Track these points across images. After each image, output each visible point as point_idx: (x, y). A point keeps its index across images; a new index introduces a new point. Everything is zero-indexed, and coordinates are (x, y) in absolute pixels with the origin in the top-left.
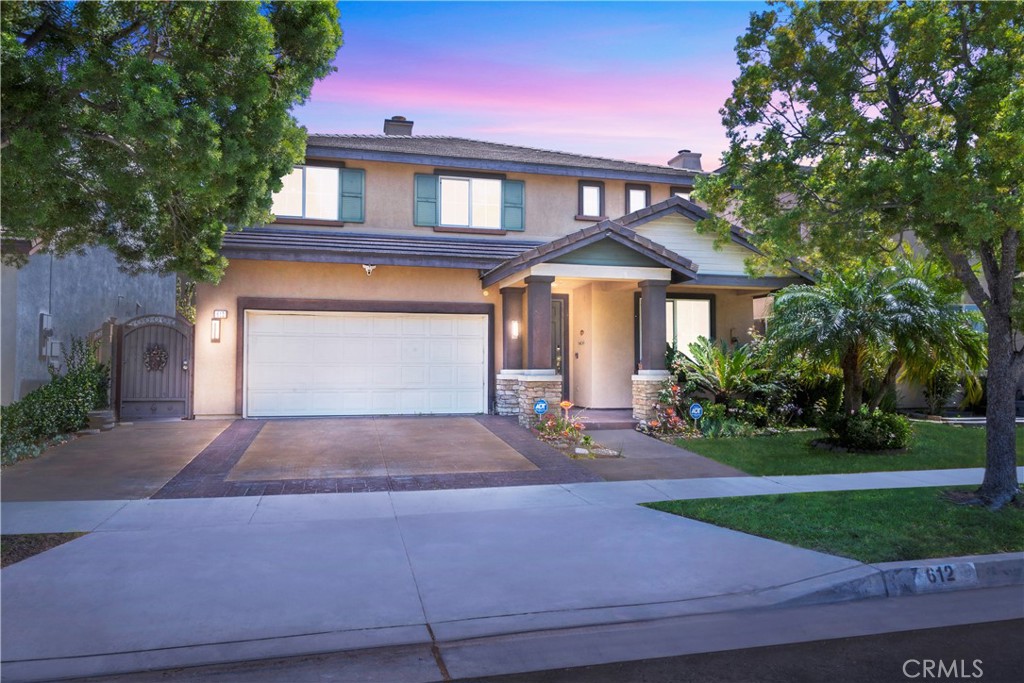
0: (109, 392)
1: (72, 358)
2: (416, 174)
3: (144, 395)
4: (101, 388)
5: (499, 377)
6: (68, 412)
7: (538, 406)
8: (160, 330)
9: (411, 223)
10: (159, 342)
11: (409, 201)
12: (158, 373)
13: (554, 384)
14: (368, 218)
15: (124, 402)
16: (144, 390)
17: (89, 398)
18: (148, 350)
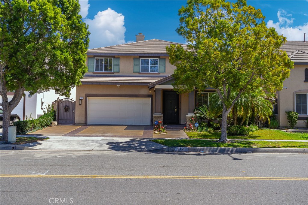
0: (56, 117)
1: (48, 109)
2: (134, 58)
3: (64, 118)
4: (55, 116)
5: (154, 115)
6: (47, 121)
7: (156, 123)
8: (68, 102)
9: (132, 72)
10: (67, 105)
11: (132, 66)
12: (67, 113)
13: (161, 117)
14: (120, 71)
15: (60, 120)
16: (64, 117)
17: (52, 118)
18: (65, 107)
